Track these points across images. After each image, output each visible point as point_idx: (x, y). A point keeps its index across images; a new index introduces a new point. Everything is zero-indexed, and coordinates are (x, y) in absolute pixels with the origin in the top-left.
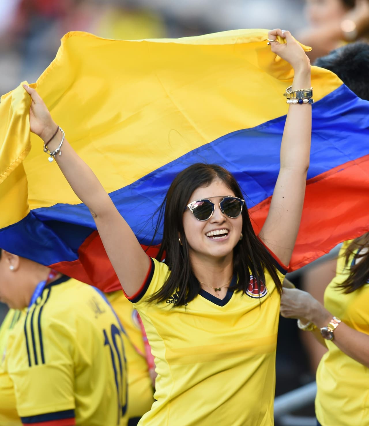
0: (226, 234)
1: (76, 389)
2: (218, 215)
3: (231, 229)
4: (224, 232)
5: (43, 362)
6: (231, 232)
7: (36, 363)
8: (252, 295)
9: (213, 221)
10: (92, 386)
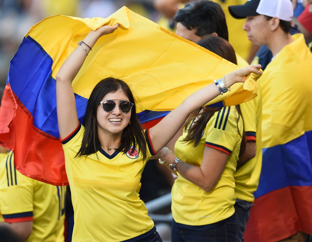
0: (121, 121)
1: (34, 199)
2: (117, 110)
3: (123, 119)
4: (119, 120)
5: (16, 184)
6: (123, 120)
7: (12, 184)
8: (129, 156)
9: (113, 113)
10: (44, 197)
